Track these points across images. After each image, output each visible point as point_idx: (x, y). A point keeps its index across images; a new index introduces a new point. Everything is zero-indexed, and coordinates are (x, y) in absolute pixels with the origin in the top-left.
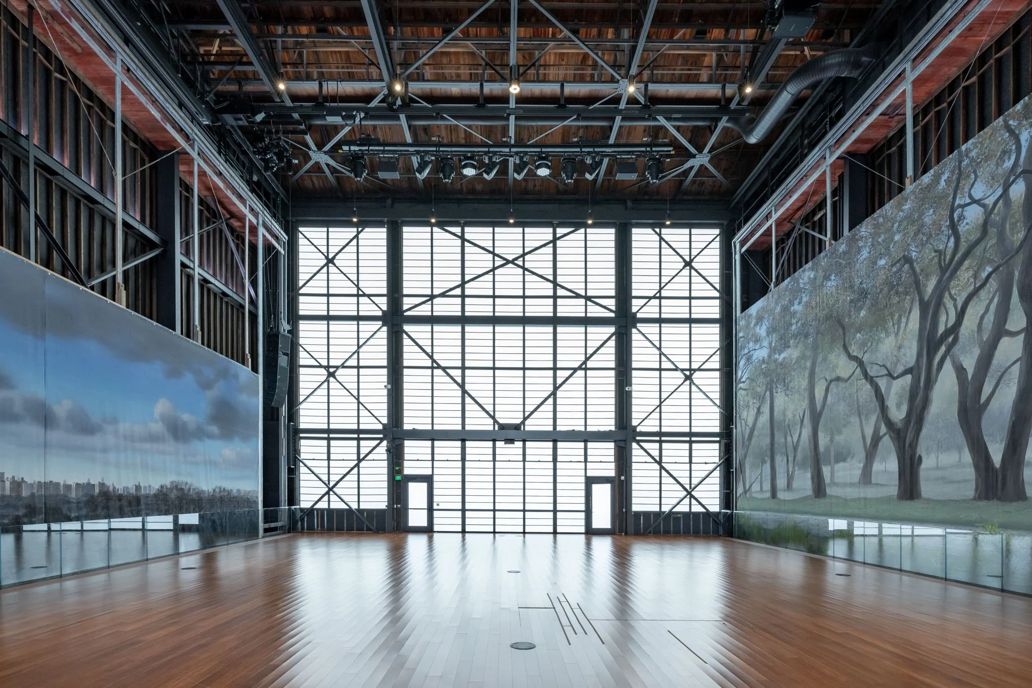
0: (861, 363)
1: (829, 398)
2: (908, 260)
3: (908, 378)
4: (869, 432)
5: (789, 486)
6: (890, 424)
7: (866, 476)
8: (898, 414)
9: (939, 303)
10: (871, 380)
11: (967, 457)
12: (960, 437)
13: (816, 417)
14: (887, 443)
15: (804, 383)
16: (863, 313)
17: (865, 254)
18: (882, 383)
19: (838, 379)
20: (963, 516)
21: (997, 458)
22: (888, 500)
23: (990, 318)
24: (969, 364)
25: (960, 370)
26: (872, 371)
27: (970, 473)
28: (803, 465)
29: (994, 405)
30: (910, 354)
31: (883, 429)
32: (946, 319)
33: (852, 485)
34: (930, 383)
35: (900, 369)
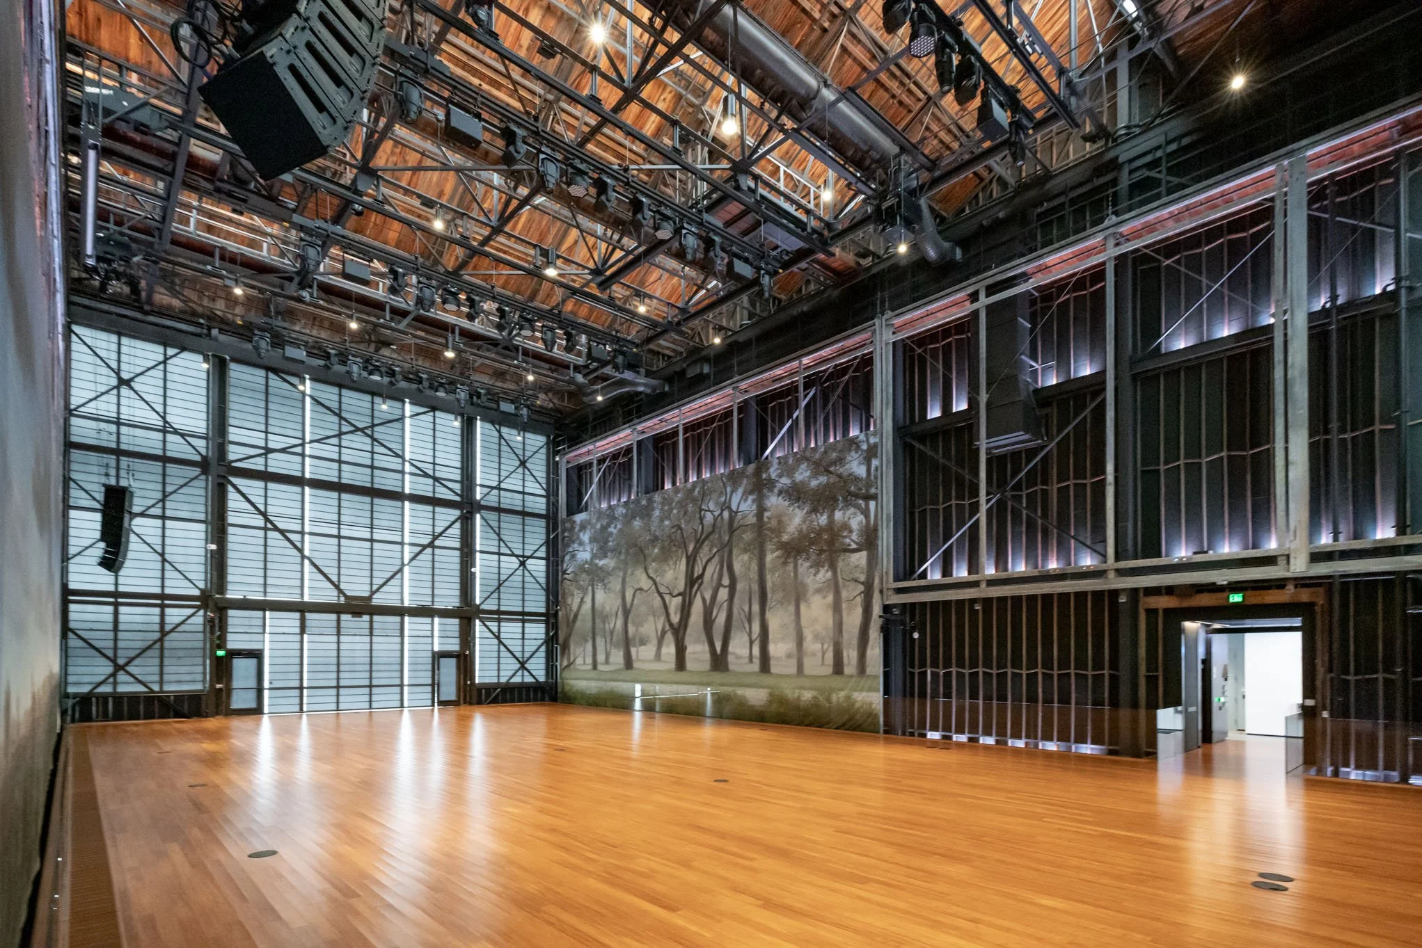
0: (655, 583)
1: (636, 601)
2: (680, 528)
3: (680, 599)
4: (660, 627)
5: (607, 662)
6: (671, 625)
7: (658, 656)
8: (675, 619)
9: (695, 560)
10: (661, 595)
11: (706, 647)
12: (704, 637)
13: (626, 613)
14: (669, 637)
15: (619, 587)
16: (656, 551)
17: (657, 513)
18: (667, 598)
19: (641, 589)
20: (705, 680)
21: (718, 649)
22: (669, 671)
23: (716, 576)
24: (708, 597)
25: (704, 599)
26: (662, 589)
27: (707, 656)
28: (617, 646)
29: (717, 621)
30: (681, 586)
31: (667, 627)
32: (698, 570)
33: (650, 661)
34: (690, 604)
35: (676, 592)
